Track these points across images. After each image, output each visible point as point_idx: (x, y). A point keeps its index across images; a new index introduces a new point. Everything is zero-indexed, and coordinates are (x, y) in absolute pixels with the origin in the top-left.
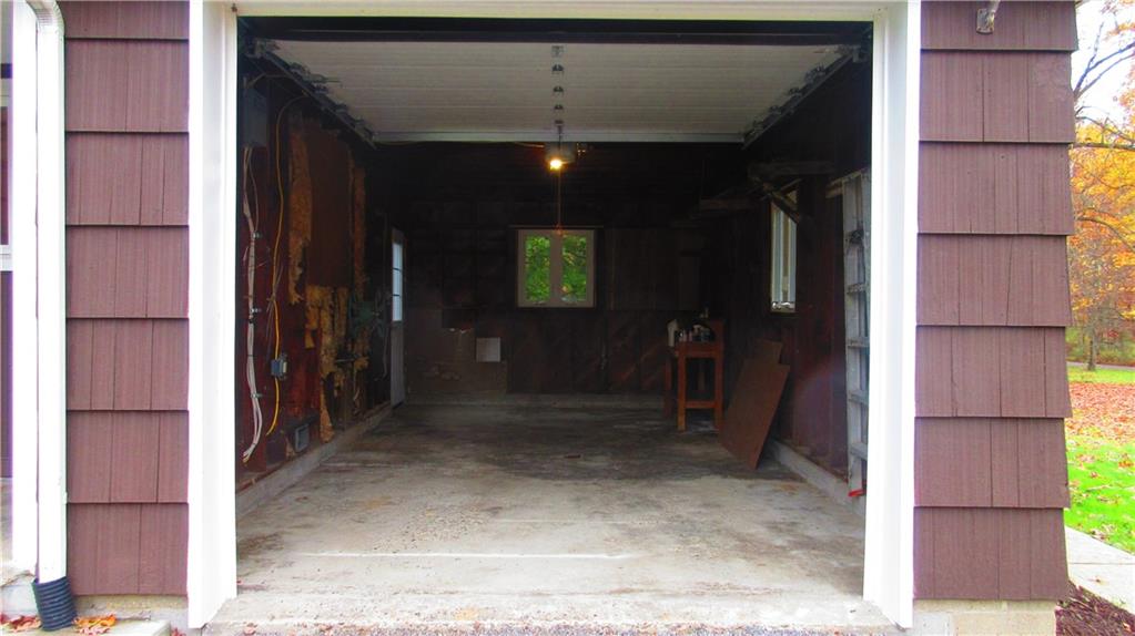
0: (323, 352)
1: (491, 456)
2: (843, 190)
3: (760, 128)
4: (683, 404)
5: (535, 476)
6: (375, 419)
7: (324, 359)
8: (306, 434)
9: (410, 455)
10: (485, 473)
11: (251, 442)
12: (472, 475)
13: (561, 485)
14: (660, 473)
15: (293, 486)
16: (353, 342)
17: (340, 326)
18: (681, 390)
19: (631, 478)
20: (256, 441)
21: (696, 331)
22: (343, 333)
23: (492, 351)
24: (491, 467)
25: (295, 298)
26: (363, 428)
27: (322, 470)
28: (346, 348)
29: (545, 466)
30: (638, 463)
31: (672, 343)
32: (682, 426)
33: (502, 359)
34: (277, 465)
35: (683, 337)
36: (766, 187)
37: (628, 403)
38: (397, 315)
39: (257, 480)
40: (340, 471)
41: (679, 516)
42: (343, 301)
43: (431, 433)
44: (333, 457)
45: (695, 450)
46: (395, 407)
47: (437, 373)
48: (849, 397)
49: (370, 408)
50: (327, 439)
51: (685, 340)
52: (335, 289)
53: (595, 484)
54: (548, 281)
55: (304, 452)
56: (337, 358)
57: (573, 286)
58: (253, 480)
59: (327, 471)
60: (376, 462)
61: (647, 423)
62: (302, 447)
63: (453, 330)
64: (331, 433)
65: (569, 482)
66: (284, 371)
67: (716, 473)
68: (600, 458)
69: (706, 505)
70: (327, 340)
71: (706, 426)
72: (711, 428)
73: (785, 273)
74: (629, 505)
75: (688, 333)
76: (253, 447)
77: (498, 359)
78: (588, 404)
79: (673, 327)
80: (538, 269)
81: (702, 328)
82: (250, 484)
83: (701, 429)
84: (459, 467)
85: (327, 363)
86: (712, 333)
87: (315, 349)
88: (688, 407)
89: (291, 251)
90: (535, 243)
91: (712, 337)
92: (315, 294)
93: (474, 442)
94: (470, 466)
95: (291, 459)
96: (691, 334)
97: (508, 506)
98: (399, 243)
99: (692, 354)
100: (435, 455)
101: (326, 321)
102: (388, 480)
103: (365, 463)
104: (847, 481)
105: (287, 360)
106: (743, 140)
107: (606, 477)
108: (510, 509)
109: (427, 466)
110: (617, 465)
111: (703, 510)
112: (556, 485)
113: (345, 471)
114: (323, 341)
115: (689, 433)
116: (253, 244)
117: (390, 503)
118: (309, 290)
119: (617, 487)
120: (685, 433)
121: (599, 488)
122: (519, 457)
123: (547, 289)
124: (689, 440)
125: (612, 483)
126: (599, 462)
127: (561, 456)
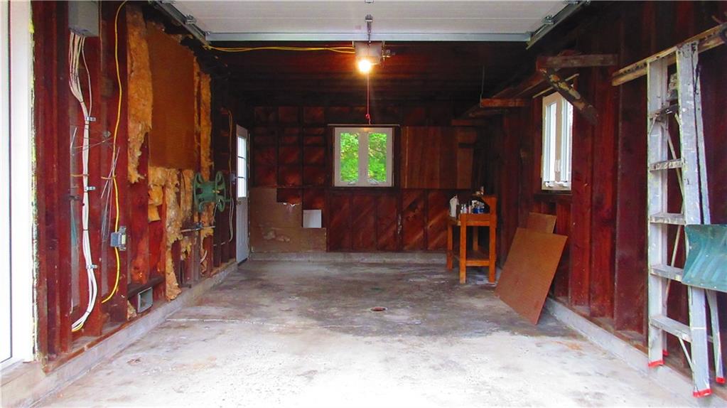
0: (168, 225)
1: (311, 310)
2: (648, 70)
3: (550, 22)
4: (464, 263)
5: (346, 331)
6: (221, 275)
7: (169, 229)
8: (150, 295)
9: (244, 309)
10: (305, 328)
11: (85, 311)
12: (293, 332)
13: (370, 343)
14: (454, 329)
15: (133, 345)
16: (200, 215)
17: (185, 201)
18: (463, 250)
19: (431, 333)
20: (90, 309)
21: (473, 205)
22: (189, 208)
23: (315, 220)
24: (310, 321)
25: (134, 176)
26: (209, 283)
27: (164, 326)
28: (192, 218)
29: (356, 320)
30: (434, 317)
31: (453, 214)
32: (463, 280)
33: (323, 226)
34: (117, 327)
35: (464, 210)
36: (553, 78)
37: (417, 258)
38: (242, 192)
39: (90, 346)
40: (180, 327)
41: (484, 383)
42: (188, 180)
43: (265, 286)
44: (178, 312)
45: (479, 303)
46: (239, 265)
47: (274, 237)
48: (651, 271)
49: (217, 265)
50: (172, 298)
51: (465, 212)
52: (181, 170)
53: (400, 341)
54: (357, 169)
55: (148, 311)
56: (181, 229)
57: (375, 172)
58: (85, 346)
59: (169, 327)
60: (215, 317)
61: (435, 276)
62: (145, 308)
63: (285, 204)
64: (178, 291)
65: (377, 338)
66: (123, 242)
67: (505, 329)
68: (401, 311)
69: (506, 368)
70: (171, 213)
71: (482, 280)
72: (486, 282)
73: (558, 156)
74: (433, 367)
75: (467, 207)
76: (86, 315)
77: (319, 226)
78: (388, 260)
79: (454, 203)
80: (350, 160)
81: (478, 203)
82: (82, 351)
83: (479, 283)
84: (283, 321)
85: (172, 233)
86: (486, 205)
87: (161, 221)
88: (469, 265)
89: (130, 135)
90: (347, 140)
91: (487, 209)
92: (157, 174)
93: (298, 295)
94: (293, 321)
95: (132, 320)
96: (470, 208)
97: (322, 369)
98: (243, 136)
99: (472, 223)
100: (264, 309)
101: (171, 196)
102: (220, 337)
103: (203, 318)
104: (646, 352)
105: (127, 233)
106: (529, 39)
107: (409, 333)
108: (325, 372)
109: (256, 321)
110: (417, 318)
111: (505, 375)
112: (366, 342)
113: (184, 327)
114: (168, 214)
115: (469, 286)
116: (87, 127)
117: (214, 366)
118: (151, 171)
119: (420, 345)
120: (466, 286)
121: (405, 346)
122: (333, 310)
123: (357, 175)
124: (471, 293)
125: (415, 340)
126: (401, 315)
127: (369, 309)
